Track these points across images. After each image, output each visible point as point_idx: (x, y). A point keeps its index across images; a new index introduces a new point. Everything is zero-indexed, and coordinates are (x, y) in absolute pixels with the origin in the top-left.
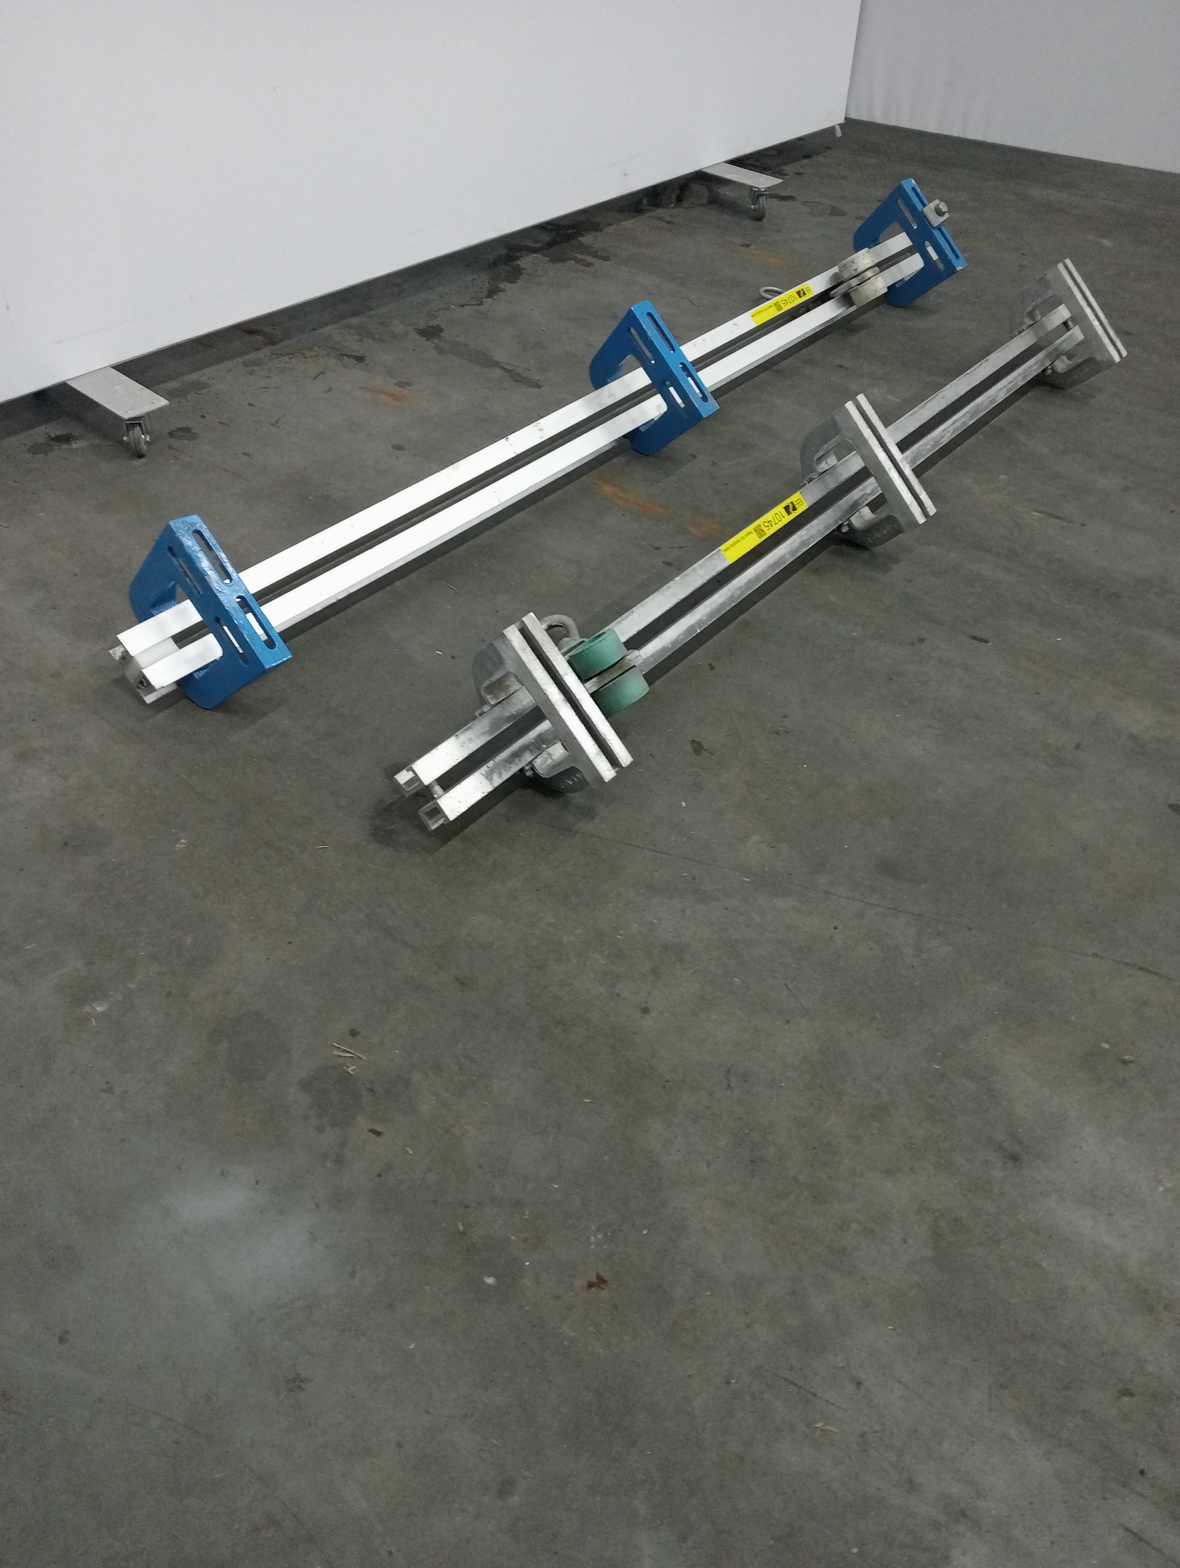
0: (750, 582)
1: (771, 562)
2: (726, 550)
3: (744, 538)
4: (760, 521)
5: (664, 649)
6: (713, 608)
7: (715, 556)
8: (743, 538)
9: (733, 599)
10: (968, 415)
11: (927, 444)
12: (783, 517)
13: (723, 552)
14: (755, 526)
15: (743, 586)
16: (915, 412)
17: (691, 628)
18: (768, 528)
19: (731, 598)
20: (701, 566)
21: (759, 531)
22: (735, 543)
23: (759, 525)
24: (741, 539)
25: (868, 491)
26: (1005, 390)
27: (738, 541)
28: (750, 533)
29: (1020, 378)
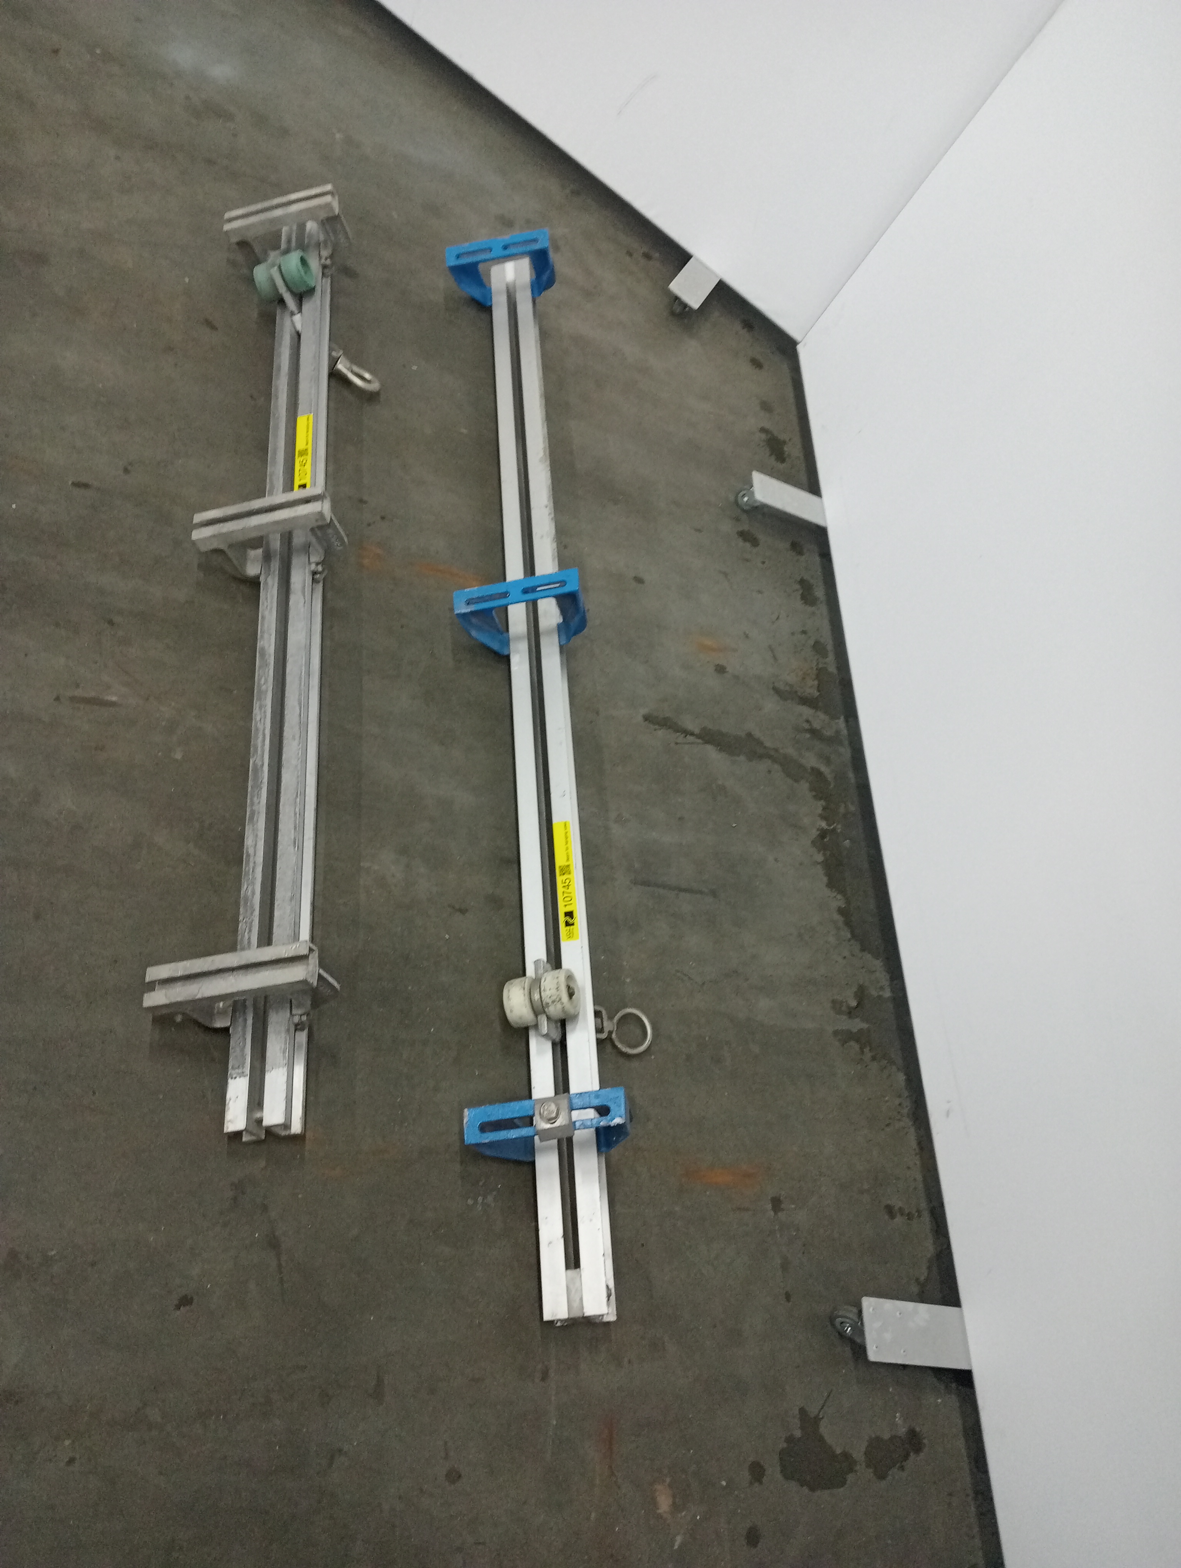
0: (277, 428)
5: (280, 344)
22: (308, 428)
25: (269, 580)
26: (251, 851)
27: (307, 432)
28: (307, 444)
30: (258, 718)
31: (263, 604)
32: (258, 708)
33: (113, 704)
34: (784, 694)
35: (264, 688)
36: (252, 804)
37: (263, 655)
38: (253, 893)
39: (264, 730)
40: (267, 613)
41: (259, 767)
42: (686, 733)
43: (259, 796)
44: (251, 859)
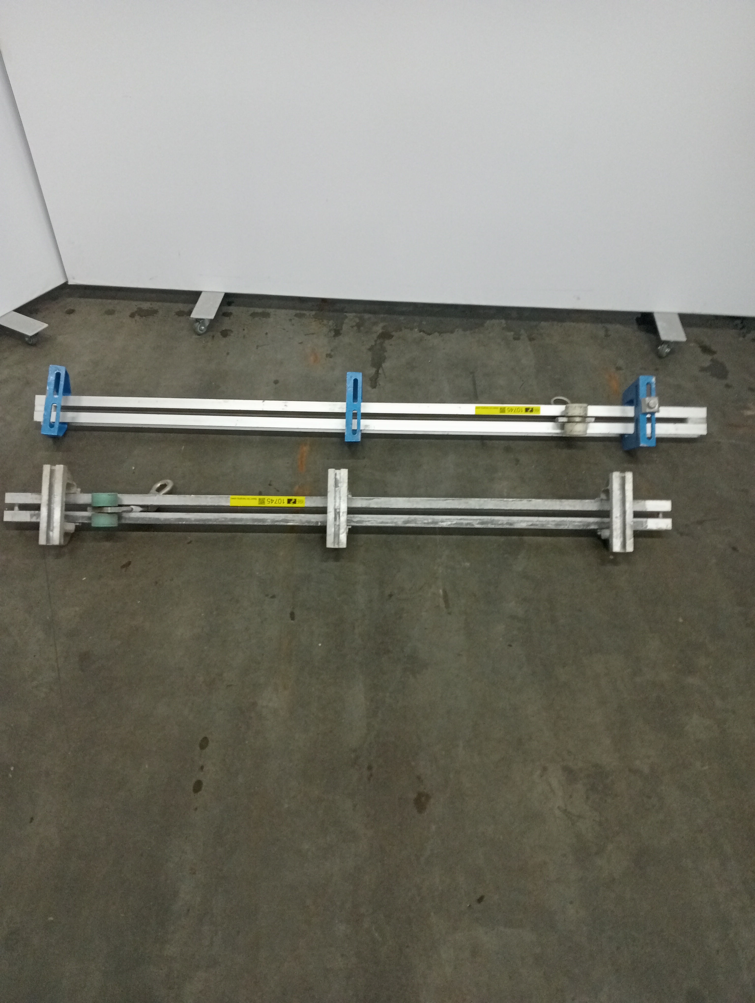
0: (234, 519)
1: (256, 518)
2: (232, 498)
4: (266, 497)
6: (202, 518)
7: (224, 498)
8: (248, 499)
10: (478, 521)
11: (427, 520)
12: (284, 503)
13: (230, 498)
14: (262, 498)
15: (228, 518)
16: (433, 500)
18: (269, 502)
19: (216, 520)
20: (211, 498)
21: (262, 501)
22: (241, 499)
23: (264, 499)
25: (355, 520)
26: (530, 523)
27: (244, 499)
28: (255, 499)
29: (553, 523)
30: (449, 523)
31: (372, 523)
32: (443, 523)
33: (445, 592)
34: (337, 333)
35: (430, 521)
36: (502, 524)
37: (408, 522)
38: (554, 521)
39: (457, 519)
40: (379, 521)
41: (480, 521)
42: (377, 373)
43: (499, 521)
44: (534, 523)
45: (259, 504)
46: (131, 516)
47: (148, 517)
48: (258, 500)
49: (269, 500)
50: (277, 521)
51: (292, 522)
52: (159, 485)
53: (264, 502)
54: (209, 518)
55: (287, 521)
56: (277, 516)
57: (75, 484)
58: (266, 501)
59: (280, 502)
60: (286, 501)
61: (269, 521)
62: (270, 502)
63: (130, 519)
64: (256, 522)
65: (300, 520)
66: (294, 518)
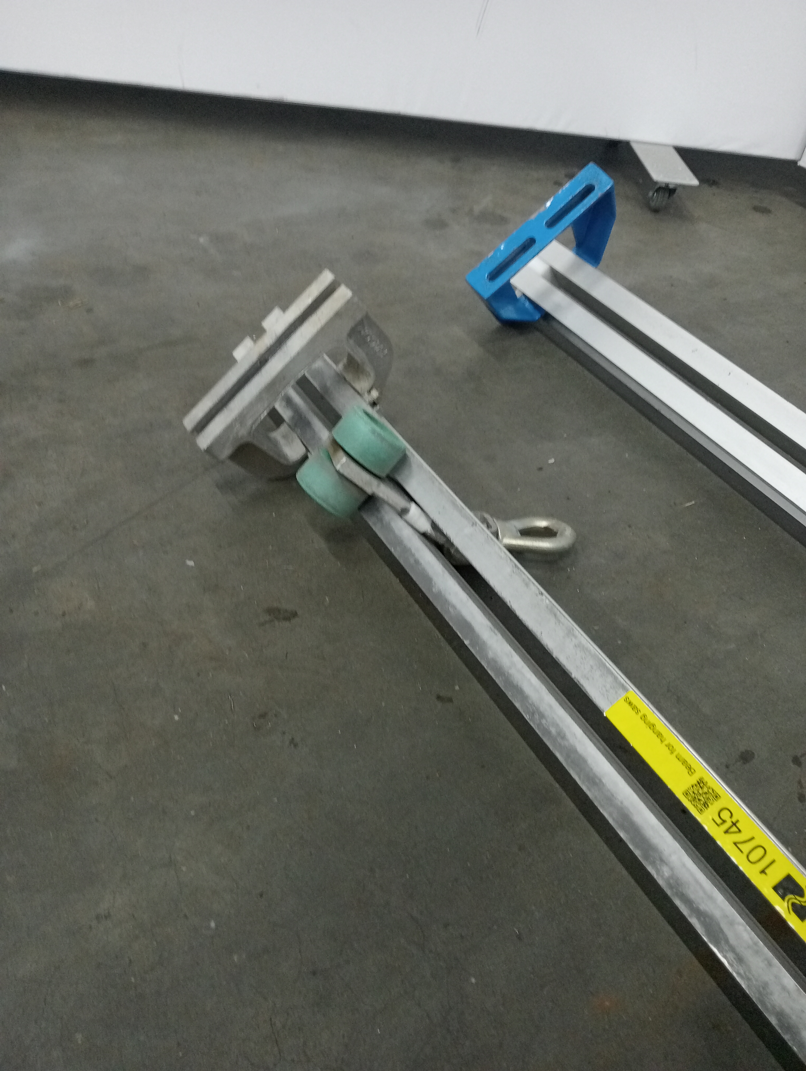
1: (637, 818)
2: (630, 703)
3: (672, 753)
4: (727, 799)
6: (510, 671)
7: (610, 679)
8: (671, 748)
9: (537, 716)
12: (763, 872)
13: (624, 697)
14: (710, 784)
15: (567, 740)
17: (468, 627)
18: (719, 821)
19: (536, 711)
20: (579, 646)
21: (702, 796)
22: (652, 726)
23: (717, 797)
24: (666, 742)
27: (659, 735)
28: (690, 769)
45: (686, 794)
46: (393, 524)
47: (417, 555)
48: (693, 780)
49: (725, 815)
50: (688, 902)
51: (731, 955)
52: (542, 523)
53: (706, 805)
54: (527, 690)
55: (719, 937)
56: (701, 886)
57: (372, 374)
58: (714, 808)
59: (753, 857)
60: (776, 875)
61: (666, 872)
62: (724, 821)
63: (388, 528)
64: (626, 831)
65: (765, 985)
66: (748, 955)
